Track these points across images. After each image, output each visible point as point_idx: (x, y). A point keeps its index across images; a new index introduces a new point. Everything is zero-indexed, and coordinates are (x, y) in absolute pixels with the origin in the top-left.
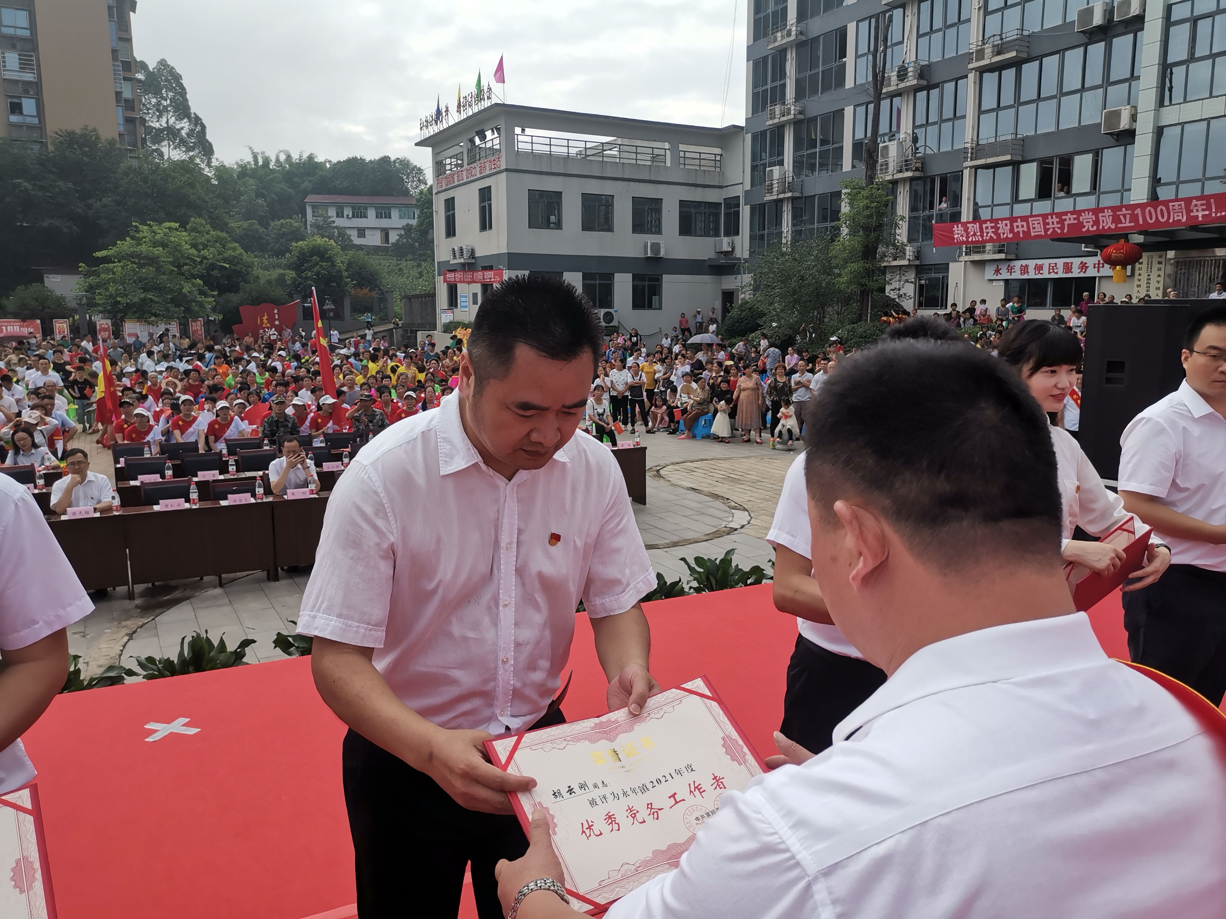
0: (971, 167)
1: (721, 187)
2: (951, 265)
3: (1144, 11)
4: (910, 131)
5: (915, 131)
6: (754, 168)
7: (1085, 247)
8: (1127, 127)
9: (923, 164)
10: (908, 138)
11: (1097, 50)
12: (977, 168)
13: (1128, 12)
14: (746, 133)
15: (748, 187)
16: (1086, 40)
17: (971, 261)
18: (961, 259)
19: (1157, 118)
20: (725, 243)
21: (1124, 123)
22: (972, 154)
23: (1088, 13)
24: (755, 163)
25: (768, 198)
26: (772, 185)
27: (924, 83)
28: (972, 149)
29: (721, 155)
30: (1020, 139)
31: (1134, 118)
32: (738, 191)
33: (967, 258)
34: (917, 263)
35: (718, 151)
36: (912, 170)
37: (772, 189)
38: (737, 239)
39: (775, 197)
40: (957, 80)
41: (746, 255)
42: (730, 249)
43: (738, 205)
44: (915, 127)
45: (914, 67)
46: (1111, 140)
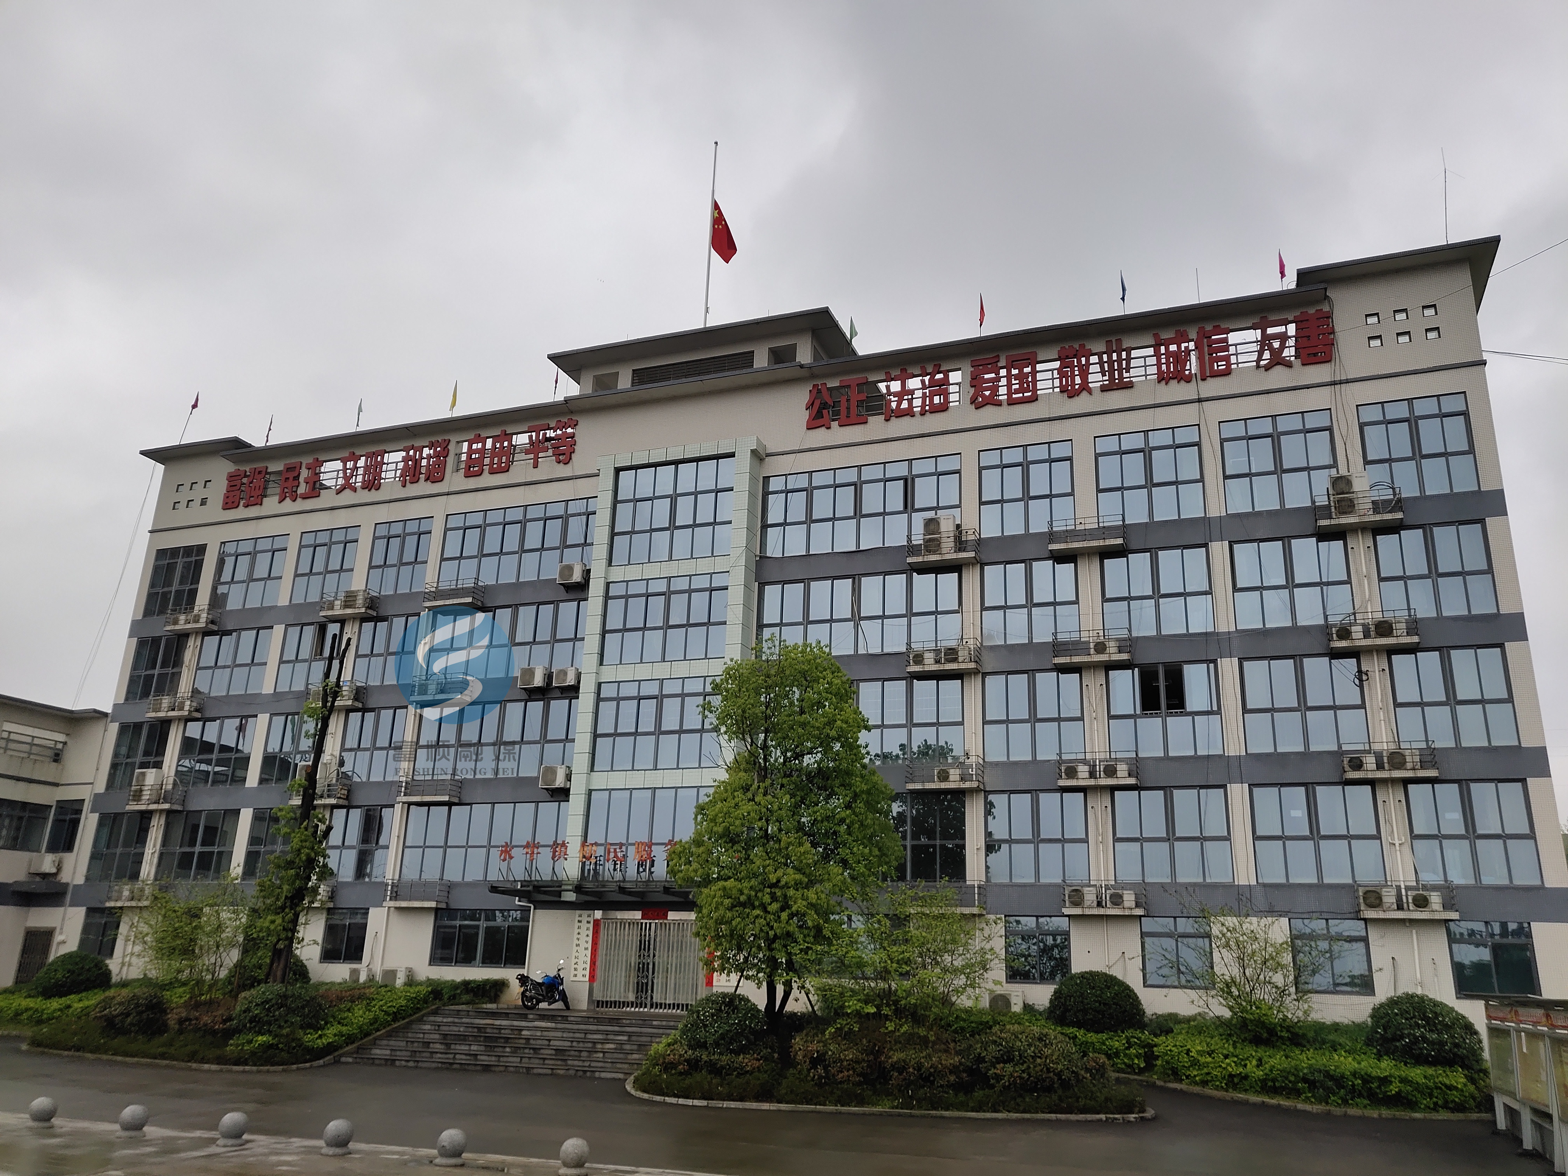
0: (404, 803)
1: (56, 785)
2: (372, 911)
3: (579, 682)
4: (337, 753)
5: (343, 754)
6: (114, 766)
7: (519, 901)
8: (562, 786)
9: (349, 791)
10: (334, 760)
11: (536, 707)
12: (410, 804)
13: (565, 681)
14: (111, 722)
15: (101, 787)
16: (527, 697)
17: (396, 908)
18: (384, 904)
19: (588, 781)
20: (47, 863)
21: (560, 782)
22: (406, 788)
23: (529, 673)
24: (117, 761)
25: (133, 807)
26: (141, 791)
27: (360, 705)
28: (406, 783)
29: (65, 743)
30: (457, 781)
31: (569, 777)
32: (85, 794)
33: (393, 904)
34: (331, 905)
35: (61, 737)
36: (335, 797)
37: (140, 796)
38: (69, 859)
39: (143, 807)
40: (396, 709)
41: (80, 880)
42: (54, 870)
43: (79, 812)
44: (343, 749)
45: (350, 687)
46: (547, 796)
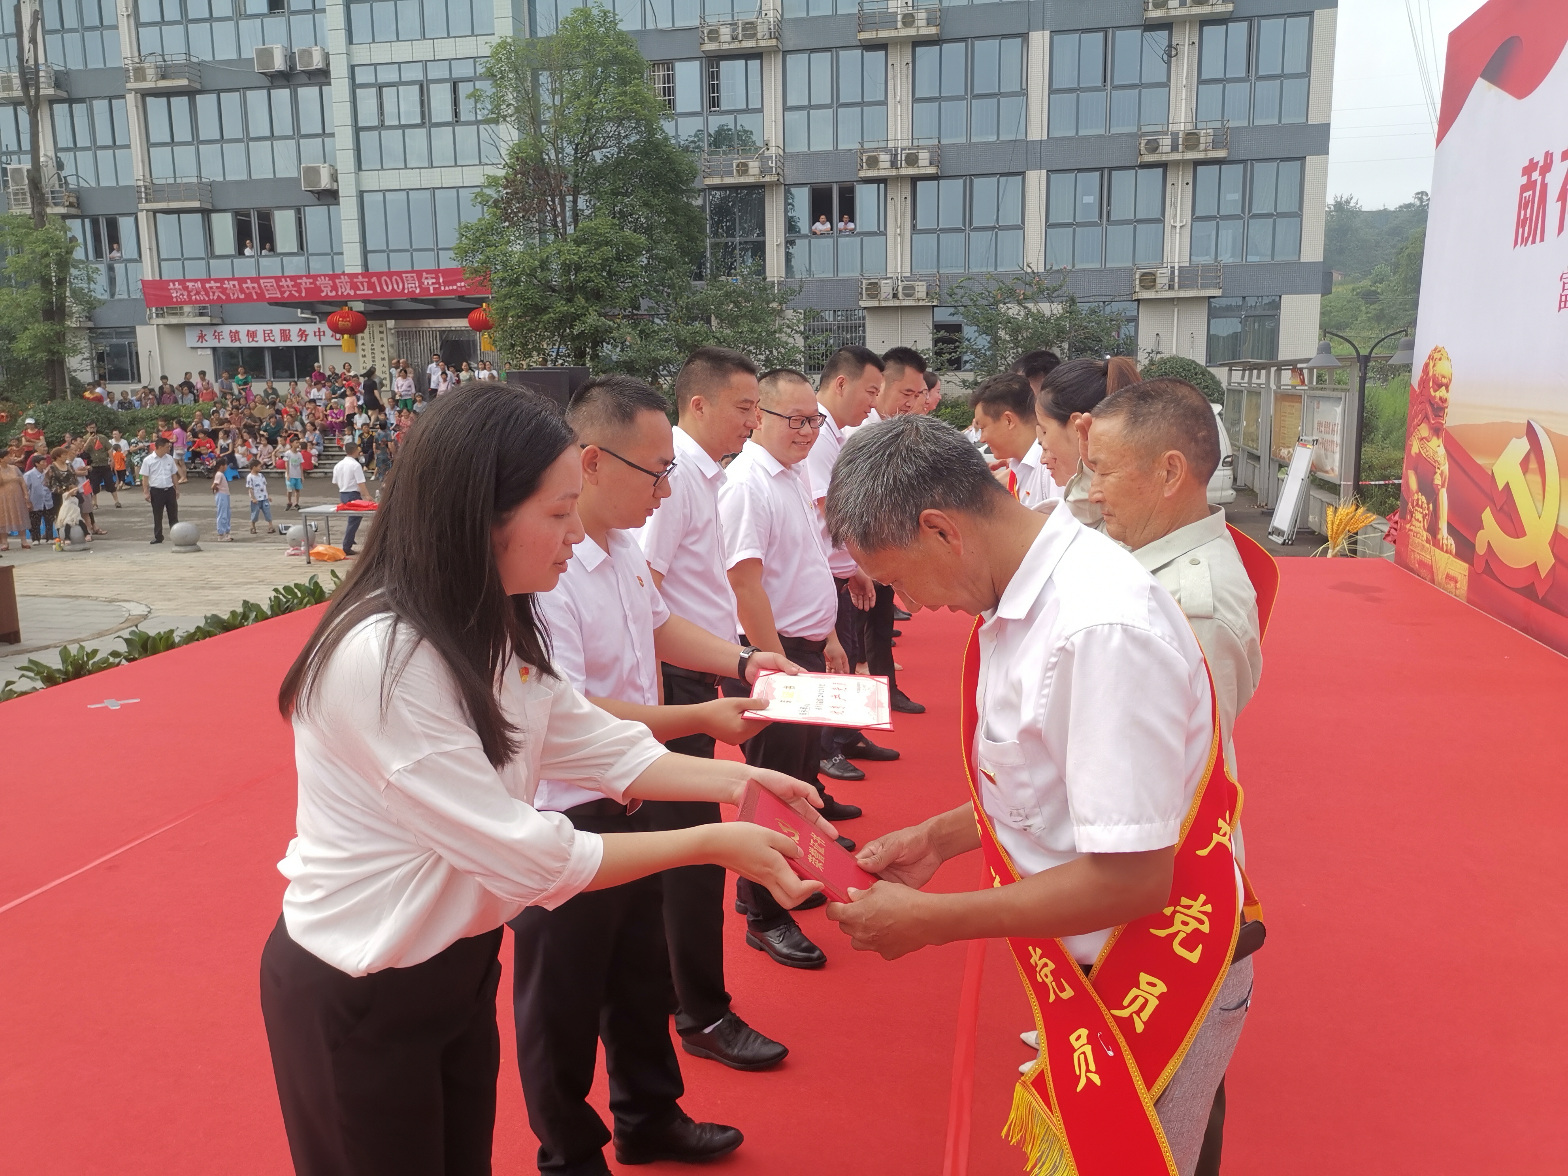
0: (148, 211)
2: (140, 330)
3: (328, 65)
4: (51, 153)
5: (59, 154)
7: (302, 313)
8: (328, 187)
9: (78, 198)
10: (50, 162)
11: (282, 95)
12: (155, 212)
13: (311, 64)
16: (269, 84)
17: (165, 325)
18: (152, 321)
19: (358, 182)
21: (325, 182)
22: (146, 194)
23: (266, 54)
27: (65, 95)
28: (145, 187)
30: (205, 184)
31: (334, 178)
33: (160, 321)
34: (90, 324)
36: (63, 206)
40: (110, 99)
44: (57, 149)
45: (46, 72)
46: (313, 198)
